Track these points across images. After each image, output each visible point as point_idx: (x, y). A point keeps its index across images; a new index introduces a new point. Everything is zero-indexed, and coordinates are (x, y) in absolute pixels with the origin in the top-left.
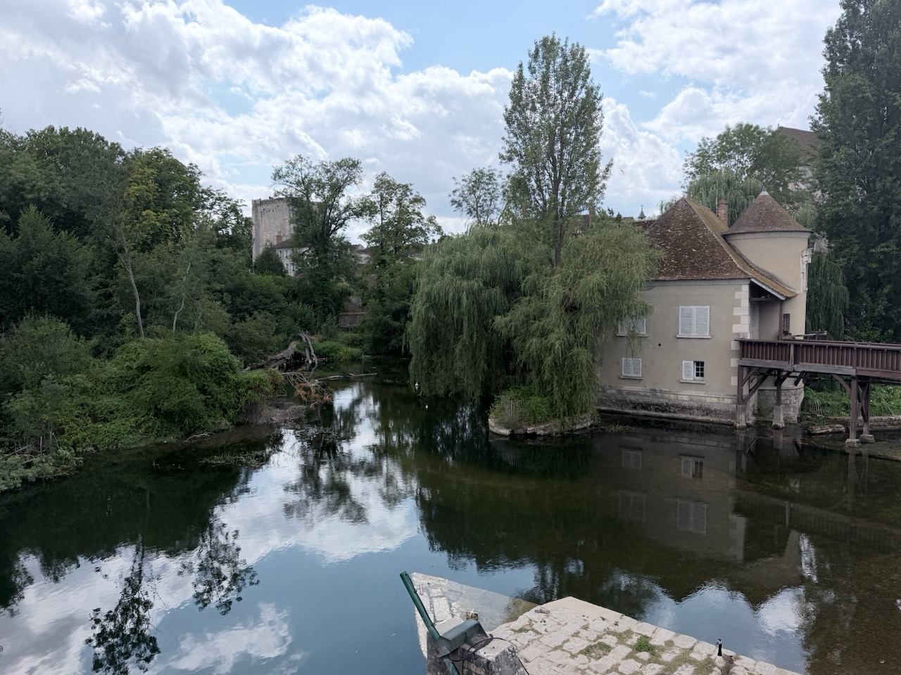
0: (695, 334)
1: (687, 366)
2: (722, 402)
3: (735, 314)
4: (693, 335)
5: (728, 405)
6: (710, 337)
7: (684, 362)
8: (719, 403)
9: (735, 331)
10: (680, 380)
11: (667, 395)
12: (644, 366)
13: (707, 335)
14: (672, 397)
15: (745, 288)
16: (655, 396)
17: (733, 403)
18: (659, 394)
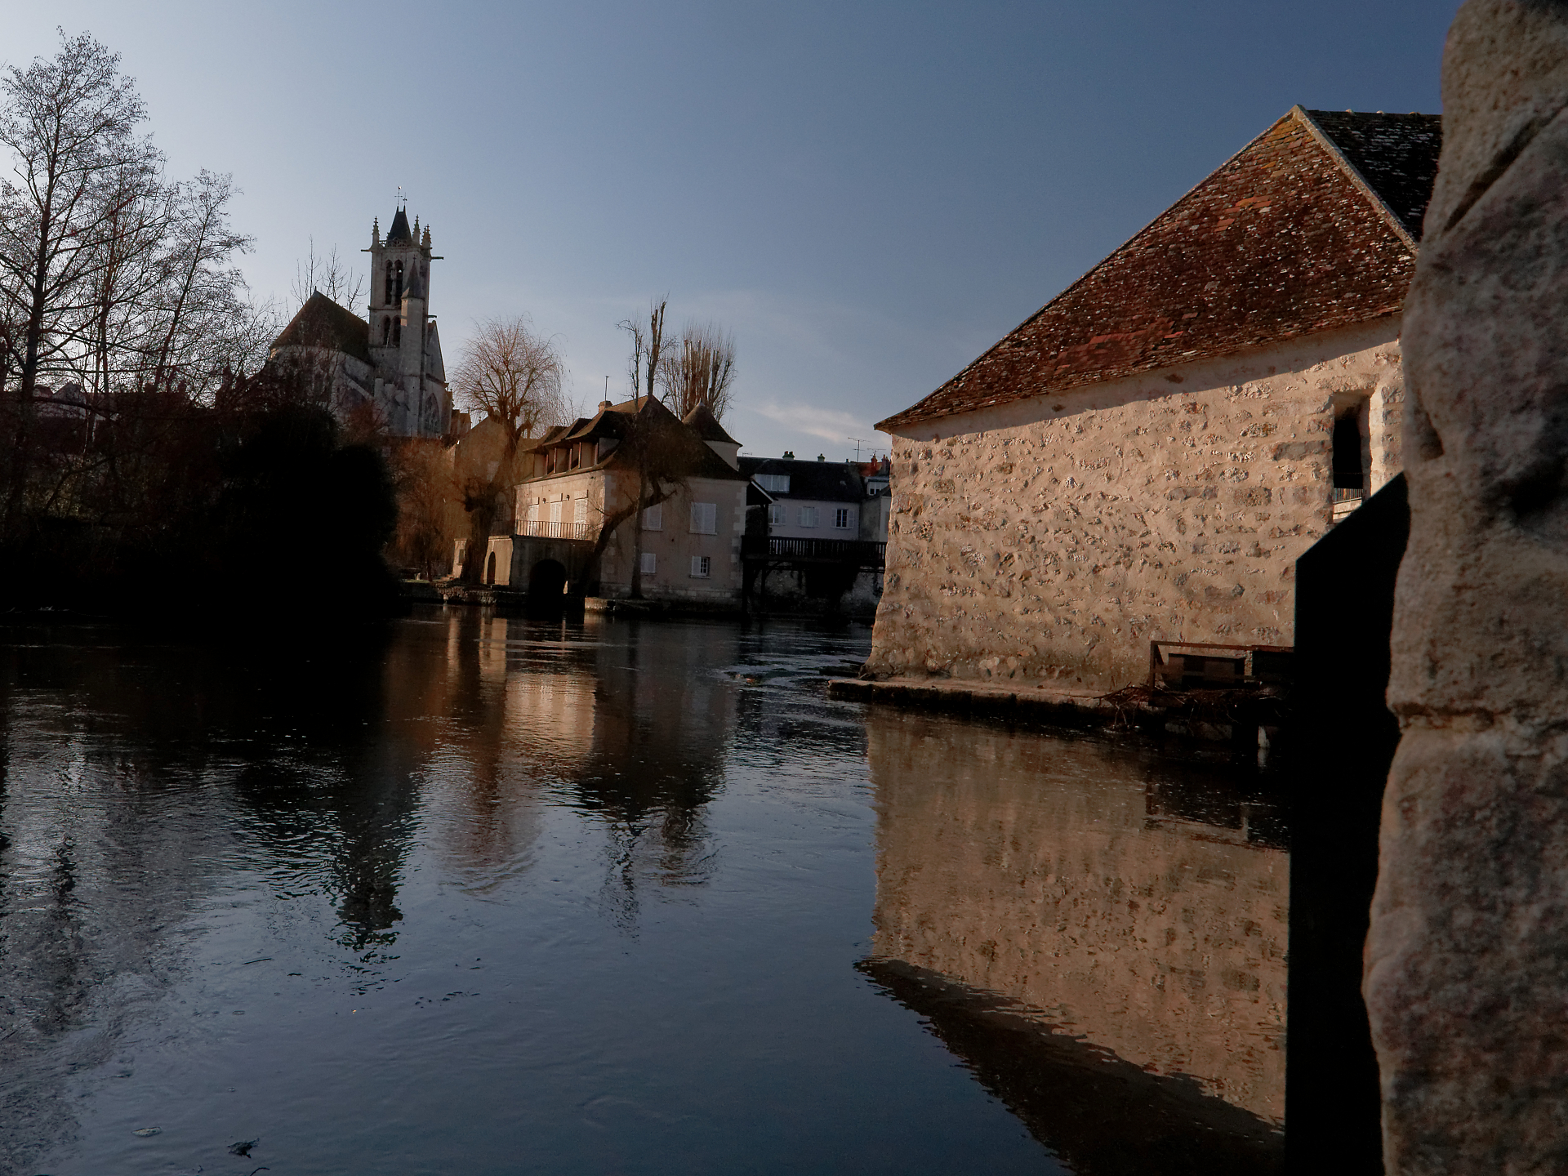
1: (696, 562)
2: (724, 596)
3: (736, 513)
4: (703, 531)
5: (729, 599)
6: (716, 534)
7: (692, 557)
8: (721, 597)
9: (735, 529)
10: (690, 576)
11: (678, 592)
12: (658, 561)
13: (713, 532)
14: (682, 593)
15: (744, 490)
16: (667, 593)
17: (733, 597)
18: (670, 591)
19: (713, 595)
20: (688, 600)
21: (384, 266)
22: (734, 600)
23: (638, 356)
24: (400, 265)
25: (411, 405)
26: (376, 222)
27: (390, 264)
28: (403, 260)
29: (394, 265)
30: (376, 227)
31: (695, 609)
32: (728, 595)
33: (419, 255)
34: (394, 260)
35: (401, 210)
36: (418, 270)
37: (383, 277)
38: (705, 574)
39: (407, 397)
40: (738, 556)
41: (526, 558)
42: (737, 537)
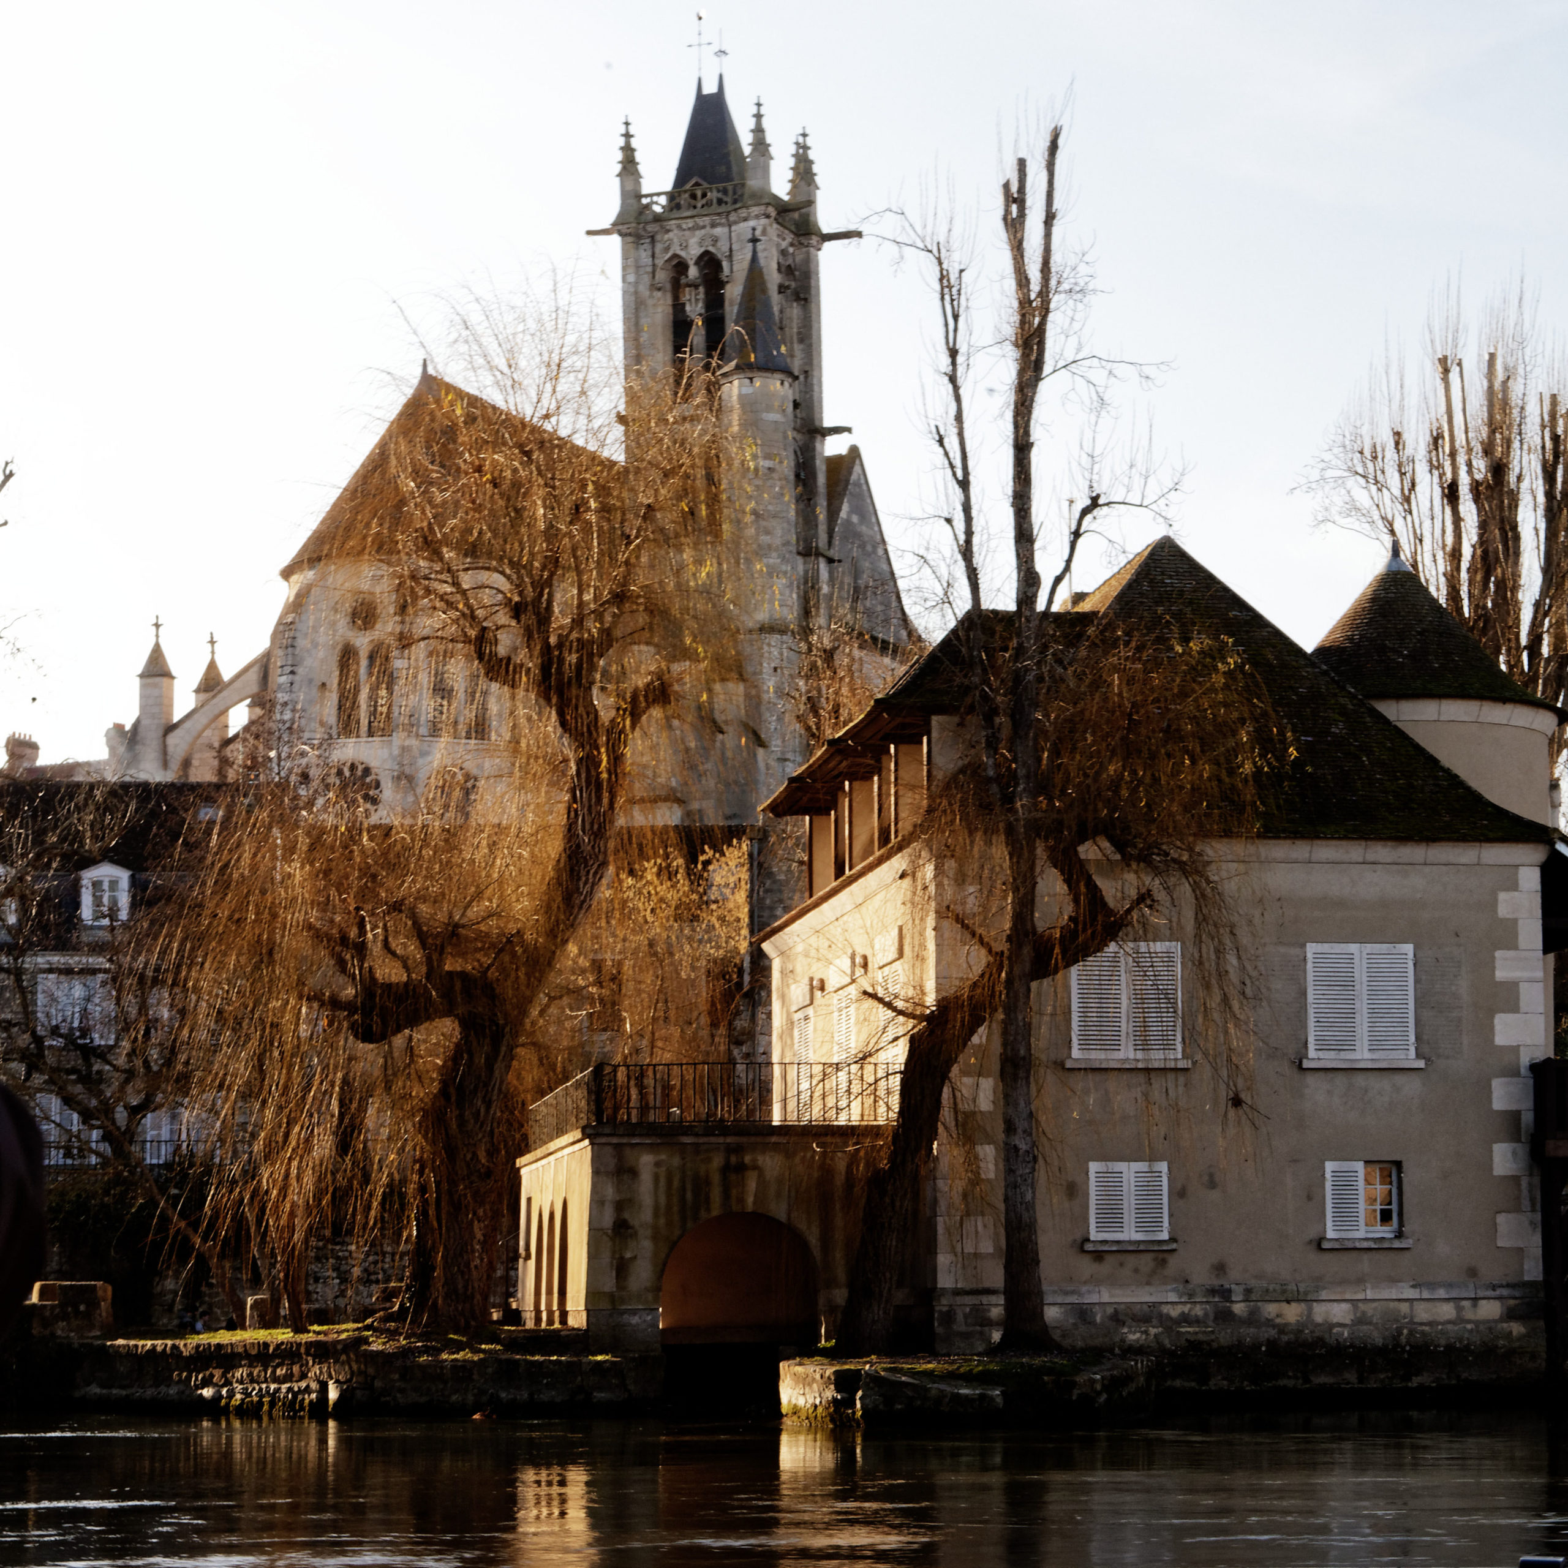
0: (1367, 1055)
1: (1344, 1184)
2: (1469, 1314)
3: (1500, 975)
4: (1362, 1055)
5: (1490, 1324)
6: (1421, 1064)
7: (1330, 1166)
8: (1460, 1320)
9: (1500, 1040)
10: (1318, 1244)
11: (1270, 1309)
12: (1179, 1193)
13: (1409, 1058)
14: (1292, 1313)
15: (1530, 879)
16: (1224, 1316)
17: (1511, 1315)
18: (1239, 1308)
19: (1422, 1313)
20: (1320, 1341)
21: (662, 276)
22: (1517, 1328)
23: (953, 353)
24: (710, 263)
25: (770, 725)
26: (628, 136)
27: (680, 267)
28: (720, 250)
29: (693, 272)
30: (628, 151)
31: (1351, 1377)
32: (1490, 1310)
33: (774, 230)
34: (693, 252)
35: (710, 88)
36: (773, 278)
37: (660, 311)
38: (1384, 1231)
39: (754, 701)
40: (1522, 1149)
41: (644, 1216)
42: (1515, 1073)
